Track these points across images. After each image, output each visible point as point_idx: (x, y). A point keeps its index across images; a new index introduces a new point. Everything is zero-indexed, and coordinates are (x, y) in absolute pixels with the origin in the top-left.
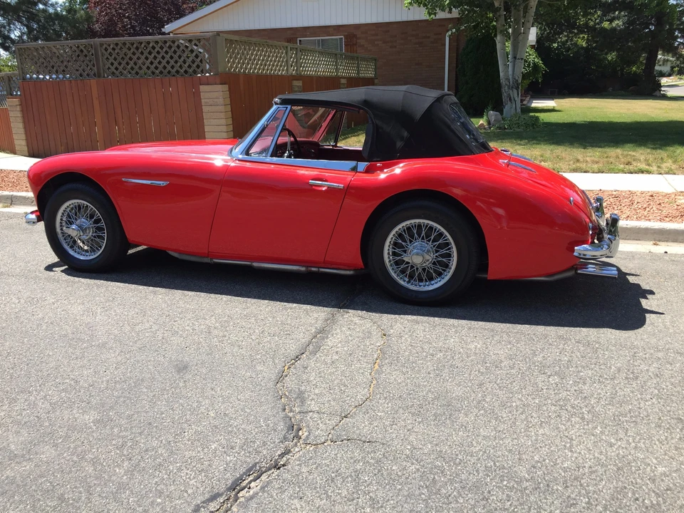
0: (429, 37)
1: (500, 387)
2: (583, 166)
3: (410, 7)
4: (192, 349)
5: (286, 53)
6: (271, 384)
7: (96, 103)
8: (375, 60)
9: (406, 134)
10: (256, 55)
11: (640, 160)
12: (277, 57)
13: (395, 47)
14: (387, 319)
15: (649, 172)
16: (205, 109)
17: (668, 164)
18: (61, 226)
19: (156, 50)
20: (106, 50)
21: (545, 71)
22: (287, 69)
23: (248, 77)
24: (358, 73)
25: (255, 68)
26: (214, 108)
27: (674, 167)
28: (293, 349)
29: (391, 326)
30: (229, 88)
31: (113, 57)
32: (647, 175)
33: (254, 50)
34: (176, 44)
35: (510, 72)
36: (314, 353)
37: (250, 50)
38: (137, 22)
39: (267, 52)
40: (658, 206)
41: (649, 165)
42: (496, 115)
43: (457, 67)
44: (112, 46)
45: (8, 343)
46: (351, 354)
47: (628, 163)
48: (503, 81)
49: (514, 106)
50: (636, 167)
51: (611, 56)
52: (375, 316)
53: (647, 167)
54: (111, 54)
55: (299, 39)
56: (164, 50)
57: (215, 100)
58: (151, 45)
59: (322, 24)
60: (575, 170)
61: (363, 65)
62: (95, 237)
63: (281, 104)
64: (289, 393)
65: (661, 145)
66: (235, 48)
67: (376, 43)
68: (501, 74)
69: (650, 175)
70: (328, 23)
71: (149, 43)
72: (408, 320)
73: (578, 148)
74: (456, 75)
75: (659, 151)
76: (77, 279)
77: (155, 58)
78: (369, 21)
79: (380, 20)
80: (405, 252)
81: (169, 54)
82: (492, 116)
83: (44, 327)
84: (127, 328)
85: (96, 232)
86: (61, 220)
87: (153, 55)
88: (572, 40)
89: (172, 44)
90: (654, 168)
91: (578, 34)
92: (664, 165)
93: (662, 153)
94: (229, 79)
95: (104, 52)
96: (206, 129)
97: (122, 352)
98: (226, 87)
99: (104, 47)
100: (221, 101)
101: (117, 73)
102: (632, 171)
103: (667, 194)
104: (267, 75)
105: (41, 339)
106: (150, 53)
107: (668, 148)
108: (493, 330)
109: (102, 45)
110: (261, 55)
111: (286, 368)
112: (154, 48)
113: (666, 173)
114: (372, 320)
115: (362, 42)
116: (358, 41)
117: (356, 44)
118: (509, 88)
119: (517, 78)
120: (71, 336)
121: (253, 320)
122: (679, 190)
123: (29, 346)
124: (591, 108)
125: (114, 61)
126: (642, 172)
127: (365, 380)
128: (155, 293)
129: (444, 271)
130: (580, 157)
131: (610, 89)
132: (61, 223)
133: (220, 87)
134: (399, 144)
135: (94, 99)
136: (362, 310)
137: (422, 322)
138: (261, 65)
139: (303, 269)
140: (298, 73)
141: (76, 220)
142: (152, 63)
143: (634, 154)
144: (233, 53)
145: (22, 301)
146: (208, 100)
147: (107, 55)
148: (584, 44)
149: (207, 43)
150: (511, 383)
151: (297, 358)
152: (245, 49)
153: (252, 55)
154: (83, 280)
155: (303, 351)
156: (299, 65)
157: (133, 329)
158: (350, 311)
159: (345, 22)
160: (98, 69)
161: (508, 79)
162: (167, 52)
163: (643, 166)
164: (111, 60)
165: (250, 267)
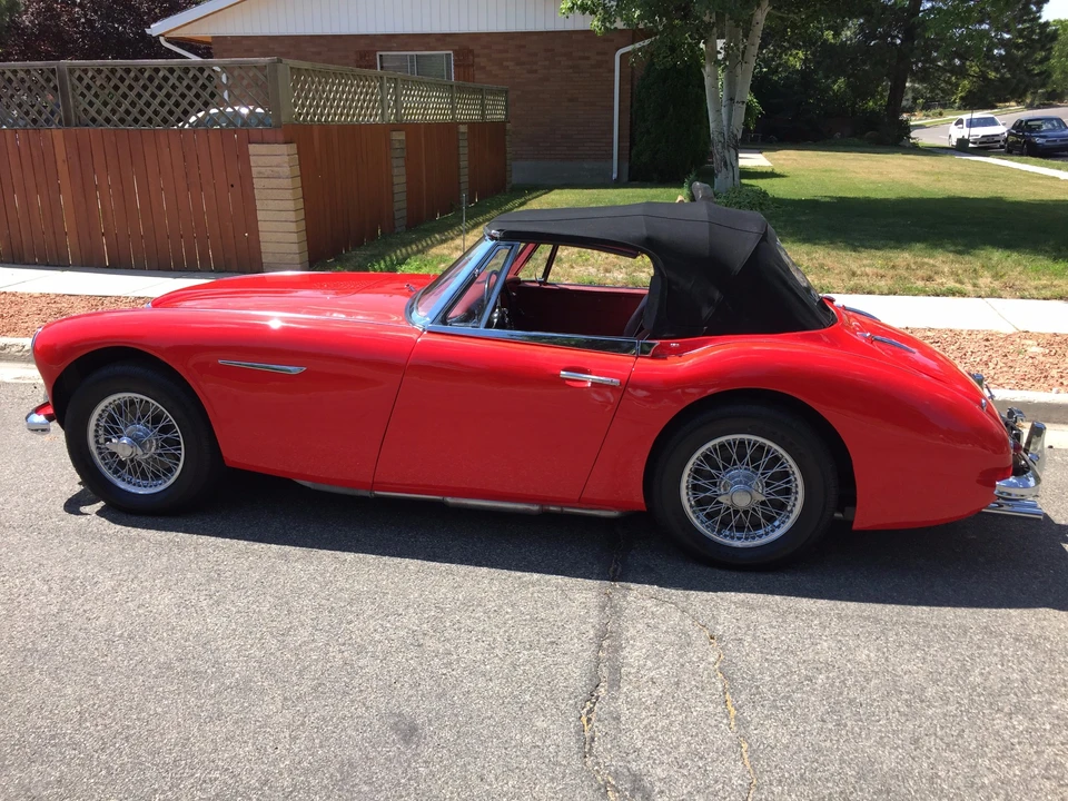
0: (588, 58)
1: (948, 745)
2: (864, 282)
3: (571, 15)
4: (407, 685)
5: (381, 87)
6: (576, 763)
7: (63, 169)
8: (506, 92)
9: (717, 295)
10: (337, 92)
11: (943, 273)
12: (367, 94)
13: (535, 71)
14: (698, 599)
15: (963, 294)
16: (257, 183)
17: (985, 280)
18: (96, 436)
19: (170, 83)
20: (80, 79)
21: (761, 113)
22: (382, 114)
23: (326, 128)
24: (483, 115)
25: (335, 114)
26: (275, 183)
27: (996, 284)
28: (574, 675)
29: (713, 617)
30: (298, 148)
31: (93, 92)
32: (961, 299)
33: (333, 84)
34: (206, 74)
35: (725, 123)
36: (615, 683)
37: (327, 83)
38: (96, 13)
39: (352, 85)
40: (1005, 360)
41: (961, 282)
42: (705, 188)
43: (631, 106)
44: (90, 74)
45: (69, 690)
46: (677, 684)
47: (930, 279)
48: (714, 135)
49: (731, 174)
50: (942, 284)
51: (840, 84)
52: (677, 594)
53: (958, 285)
54: (89, 87)
55: (378, 53)
56: (185, 83)
57: (276, 169)
58: (161, 74)
59: (418, 30)
60: (854, 290)
61: (489, 100)
62: (160, 455)
63: (501, 239)
64: (615, 778)
65: (965, 245)
66: (305, 82)
67: (505, 63)
68: (712, 125)
69: (966, 299)
70: (427, 29)
71: (157, 70)
72: (735, 603)
73: (844, 249)
74: (631, 118)
75: (967, 258)
76: (134, 532)
77: (168, 96)
78: (493, 28)
79: (512, 28)
80: (715, 484)
81: (194, 91)
82: (698, 189)
83: (121, 647)
84: (273, 644)
85: (162, 447)
86: (97, 425)
87: (164, 91)
88: (780, 57)
89: (198, 74)
90: (968, 287)
91: (789, 49)
92: (981, 282)
93: (973, 261)
94: (296, 134)
95: (77, 83)
96: (260, 216)
97: (285, 699)
98: (293, 148)
99: (77, 74)
100: (286, 170)
101: (100, 119)
102: (938, 291)
103: (1009, 336)
104: (354, 125)
105: (128, 677)
106: (160, 88)
107: (977, 252)
108: (877, 621)
109: (71, 71)
110: (343, 92)
111: (584, 719)
112: (165, 79)
113: (988, 296)
114: (675, 604)
115: (482, 61)
116: (476, 60)
117: (473, 66)
118: (723, 147)
119: (735, 132)
120: (179, 666)
121: (479, 613)
122: (1021, 329)
123: (111, 694)
124: (826, 171)
125: (94, 99)
126: (954, 295)
127: (728, 743)
128: (285, 556)
129: (779, 514)
130: (854, 267)
131: (838, 135)
132: (96, 431)
133: (283, 149)
134: (706, 312)
135: (59, 163)
136: (651, 583)
137: (760, 607)
138: (344, 107)
139: (535, 508)
140: (399, 118)
141: (126, 426)
142: (162, 104)
143: (931, 261)
144: (302, 89)
145: (56, 588)
146: (263, 169)
147: (81, 88)
148: (798, 66)
149: (259, 75)
150: (960, 736)
151: (592, 696)
152: (320, 83)
153: (330, 91)
154: (144, 532)
155: (595, 681)
156: (399, 107)
157: (283, 646)
158: (632, 585)
159: (455, 29)
160: (66, 110)
161: (721, 133)
162: (189, 87)
163: (951, 284)
164: (90, 96)
165: (442, 505)
